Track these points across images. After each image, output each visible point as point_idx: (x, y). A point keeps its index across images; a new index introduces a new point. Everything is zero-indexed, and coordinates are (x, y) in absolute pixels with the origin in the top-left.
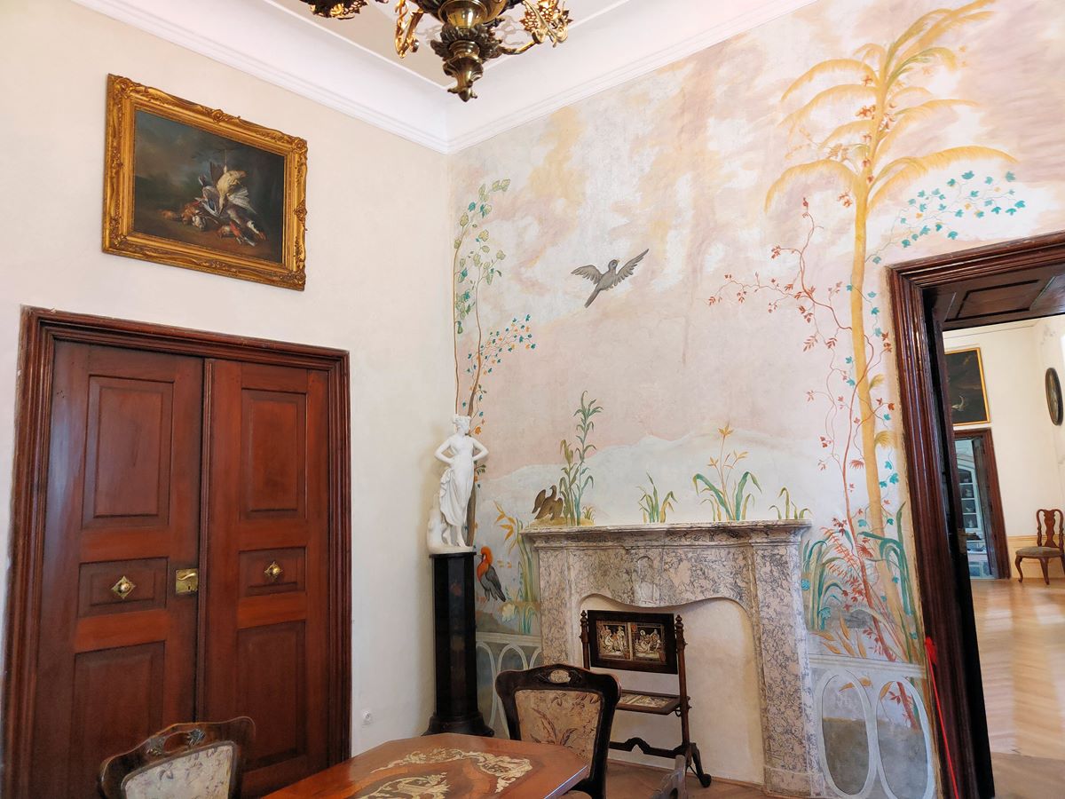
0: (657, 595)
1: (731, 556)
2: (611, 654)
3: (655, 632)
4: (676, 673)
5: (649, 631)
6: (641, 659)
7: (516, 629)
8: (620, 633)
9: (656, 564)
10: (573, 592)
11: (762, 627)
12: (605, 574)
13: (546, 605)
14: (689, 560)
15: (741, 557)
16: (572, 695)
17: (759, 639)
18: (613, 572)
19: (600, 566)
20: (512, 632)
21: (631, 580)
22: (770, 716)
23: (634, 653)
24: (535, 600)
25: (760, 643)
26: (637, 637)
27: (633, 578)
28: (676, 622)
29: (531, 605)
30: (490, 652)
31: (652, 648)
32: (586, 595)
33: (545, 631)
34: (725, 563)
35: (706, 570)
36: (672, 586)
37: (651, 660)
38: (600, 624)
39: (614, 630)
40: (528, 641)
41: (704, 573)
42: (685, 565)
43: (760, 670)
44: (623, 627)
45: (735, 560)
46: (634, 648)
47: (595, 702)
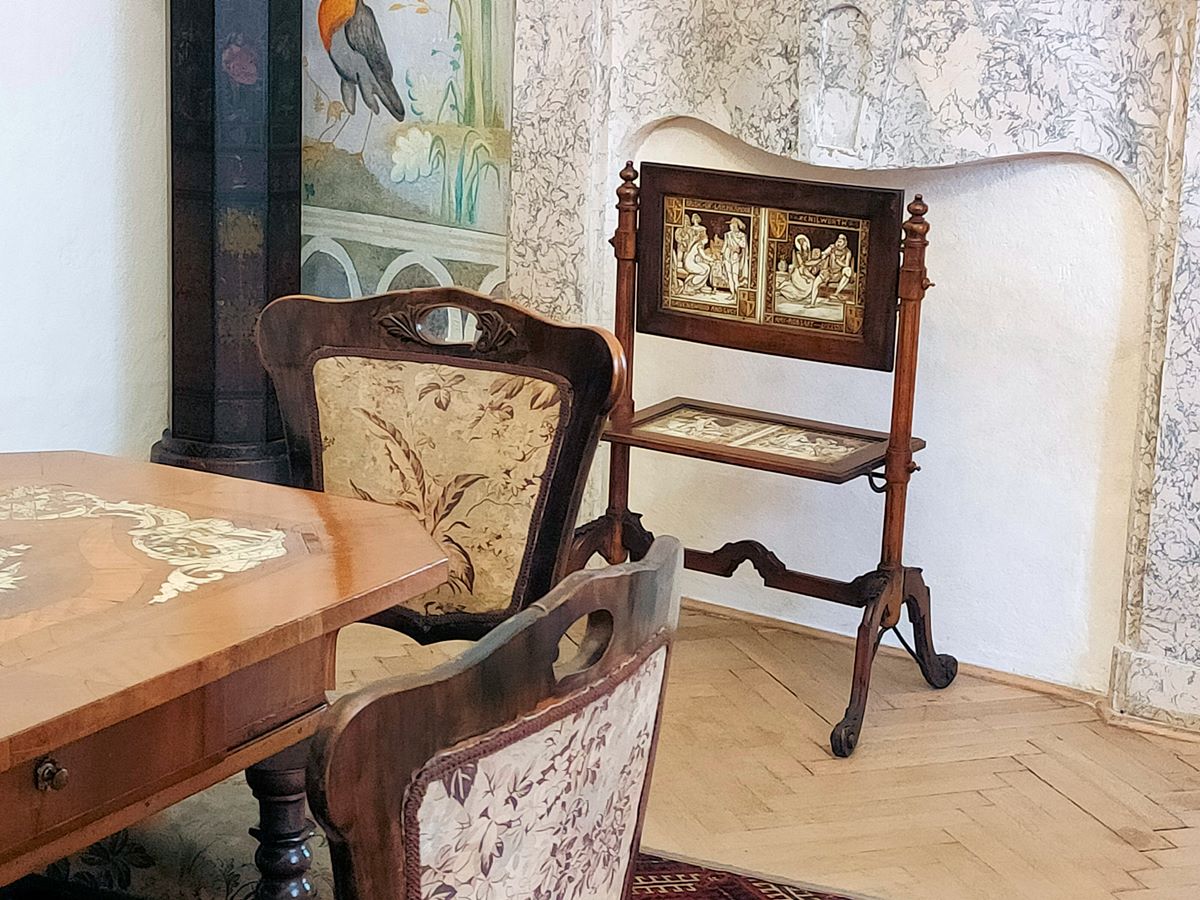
0: (867, 132)
1: (1123, 23)
2: (700, 298)
4: (891, 371)
5: (820, 240)
6: (786, 319)
7: (434, 208)
8: (735, 238)
9: (879, 32)
10: (614, 104)
11: (1178, 251)
12: (717, 54)
13: (527, 138)
14: (986, 26)
15: (1154, 27)
17: (1166, 289)
18: (744, 49)
19: (707, 27)
20: (418, 215)
21: (793, 80)
23: (769, 302)
24: (495, 121)
25: (1166, 300)
26: (782, 253)
27: (802, 75)
28: (907, 216)
29: (482, 136)
31: (825, 291)
32: (654, 117)
33: (520, 216)
34: (1099, 45)
35: (1036, 64)
36: (919, 108)
37: (817, 323)
38: (676, 207)
39: (715, 228)
40: (465, 246)
41: (1027, 74)
42: (973, 40)
43: (1150, 380)
45: (1133, 36)
46: (769, 288)
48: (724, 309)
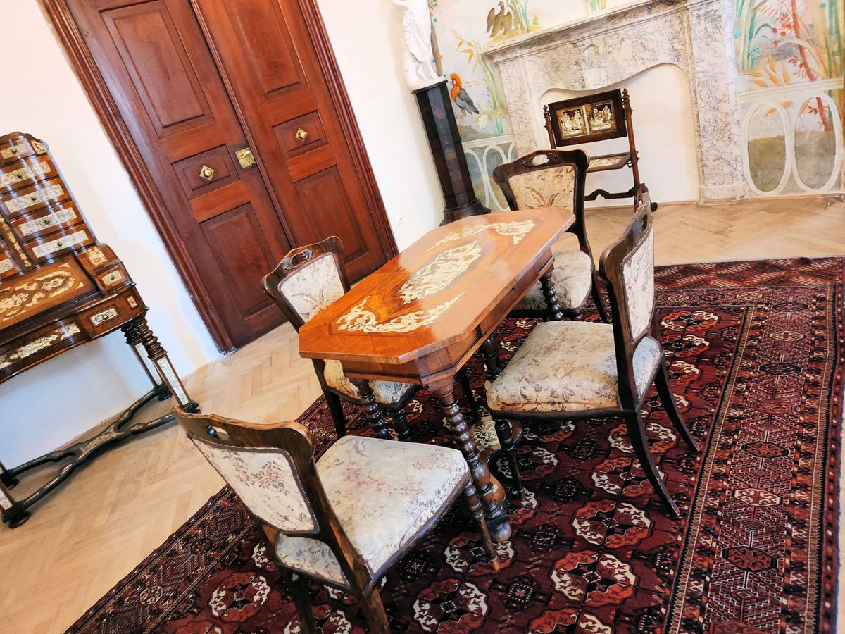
0: (604, 77)
1: (668, 24)
2: (571, 133)
3: (606, 107)
4: (626, 136)
5: (600, 109)
6: (596, 131)
7: (492, 133)
8: (577, 115)
9: (601, 49)
10: (532, 92)
11: (697, 80)
12: (557, 70)
13: (512, 108)
14: (629, 38)
15: (677, 22)
16: (552, 170)
17: (695, 91)
18: (564, 66)
19: (553, 64)
20: (489, 136)
21: (580, 70)
22: (703, 150)
23: (590, 129)
24: (502, 106)
25: (696, 94)
26: (591, 115)
27: (582, 67)
28: (622, 95)
29: (500, 111)
30: (475, 155)
31: (604, 121)
32: (544, 91)
33: (515, 128)
34: (662, 32)
35: (646, 43)
36: (616, 66)
37: (604, 130)
38: (559, 112)
39: (571, 114)
40: (503, 140)
41: (644, 47)
42: (627, 43)
43: (695, 116)
44: (579, 110)
45: (672, 26)
46: (589, 125)
47: (570, 172)
48: (578, 134)
